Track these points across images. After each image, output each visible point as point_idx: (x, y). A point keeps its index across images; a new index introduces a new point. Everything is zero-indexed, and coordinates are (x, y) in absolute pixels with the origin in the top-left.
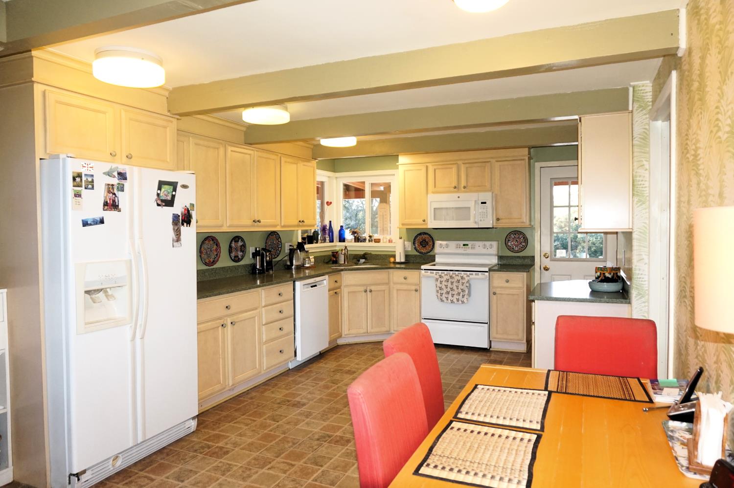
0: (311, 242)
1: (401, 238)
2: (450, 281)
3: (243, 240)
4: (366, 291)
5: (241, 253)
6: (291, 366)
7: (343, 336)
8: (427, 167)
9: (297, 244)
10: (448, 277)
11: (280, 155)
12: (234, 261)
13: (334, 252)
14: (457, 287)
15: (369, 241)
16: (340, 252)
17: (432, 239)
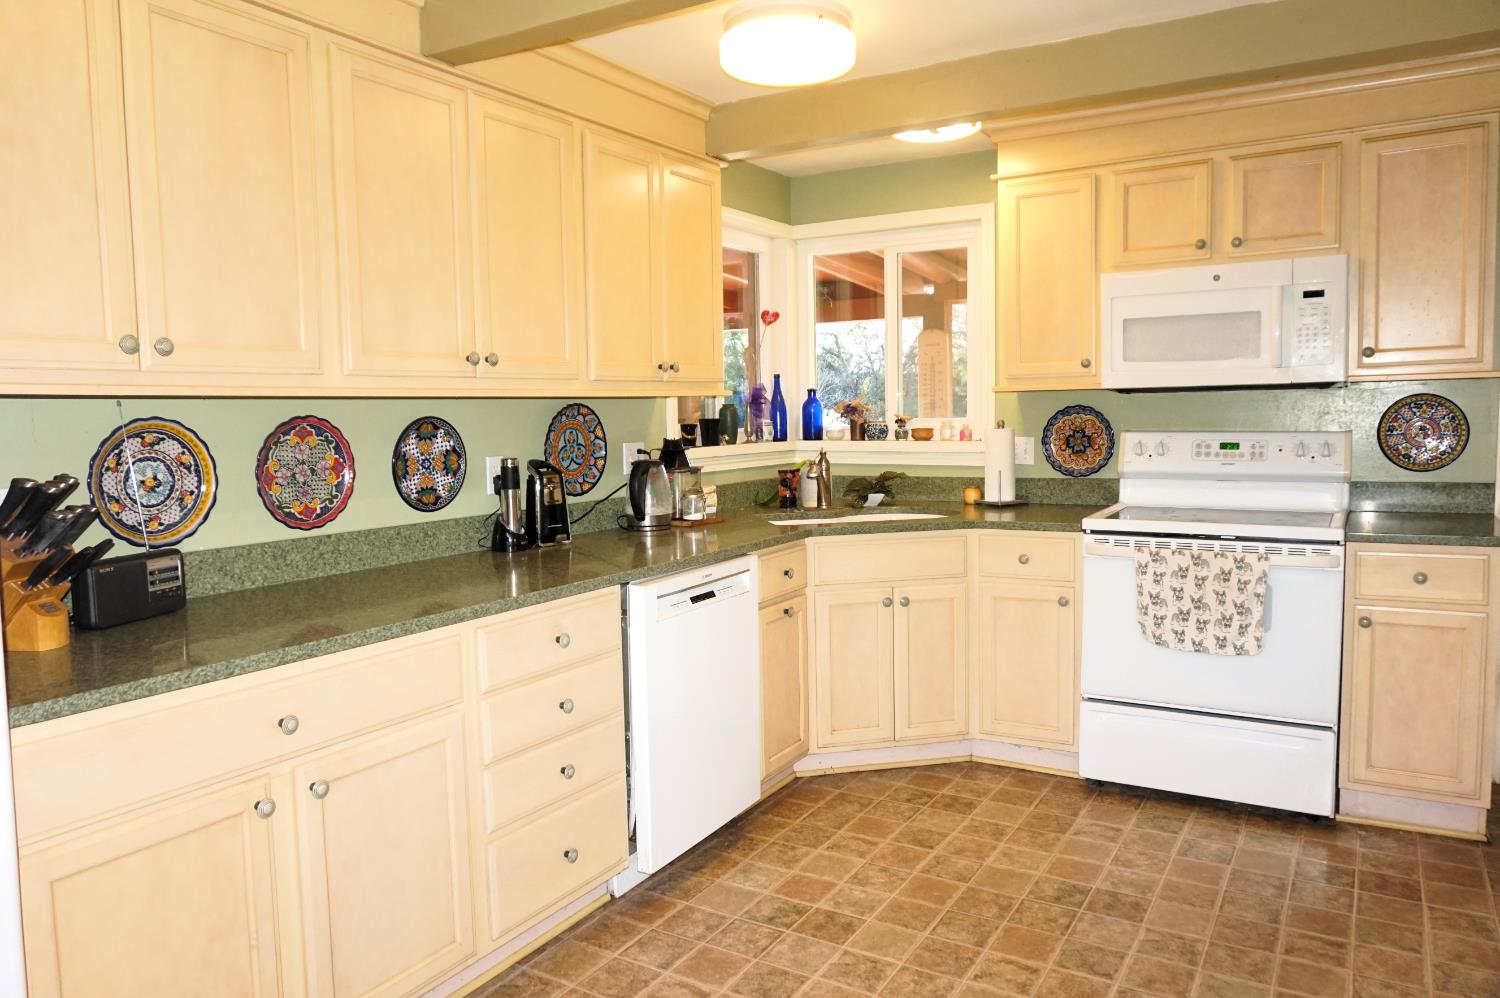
0: (711, 439)
1: (1001, 425)
2: (1191, 574)
3: (451, 432)
4: (889, 603)
5: (449, 479)
6: (621, 886)
7: (813, 749)
8: (1097, 179)
9: (661, 445)
10: (1185, 560)
11: (578, 124)
12: (418, 505)
13: (786, 472)
14: (1221, 598)
15: (898, 436)
16: (804, 470)
17: (1108, 427)
